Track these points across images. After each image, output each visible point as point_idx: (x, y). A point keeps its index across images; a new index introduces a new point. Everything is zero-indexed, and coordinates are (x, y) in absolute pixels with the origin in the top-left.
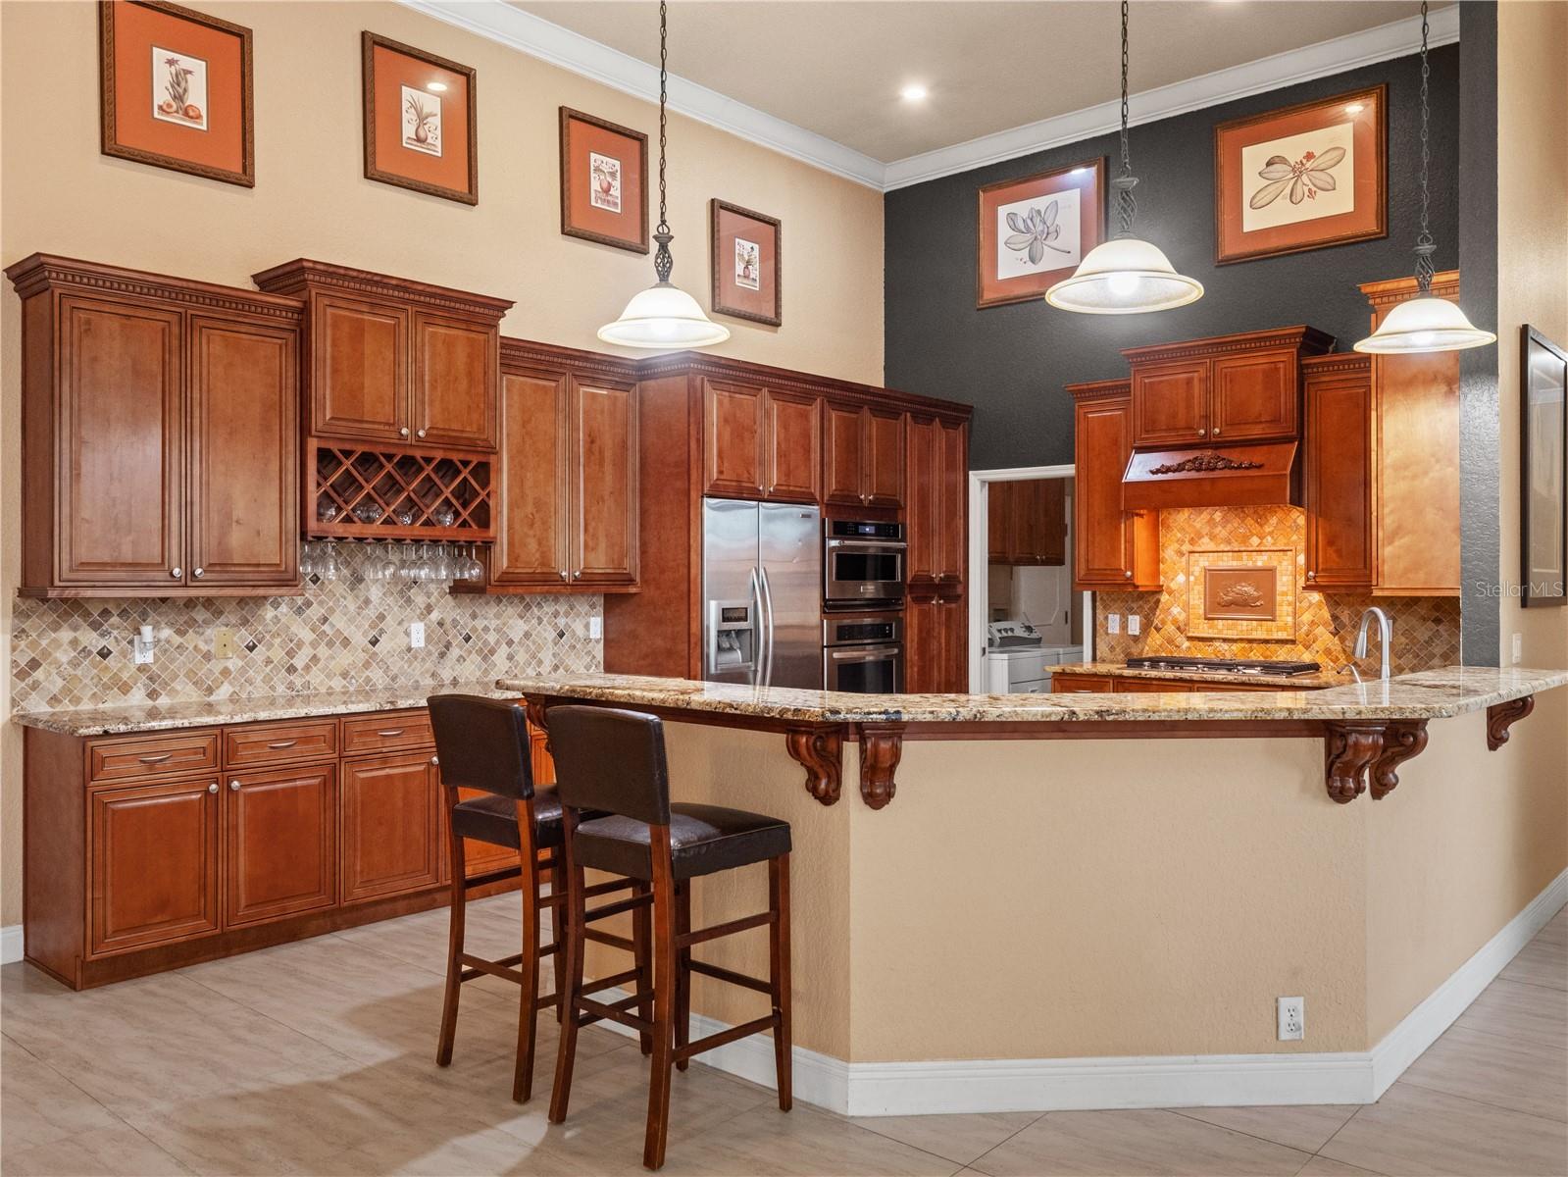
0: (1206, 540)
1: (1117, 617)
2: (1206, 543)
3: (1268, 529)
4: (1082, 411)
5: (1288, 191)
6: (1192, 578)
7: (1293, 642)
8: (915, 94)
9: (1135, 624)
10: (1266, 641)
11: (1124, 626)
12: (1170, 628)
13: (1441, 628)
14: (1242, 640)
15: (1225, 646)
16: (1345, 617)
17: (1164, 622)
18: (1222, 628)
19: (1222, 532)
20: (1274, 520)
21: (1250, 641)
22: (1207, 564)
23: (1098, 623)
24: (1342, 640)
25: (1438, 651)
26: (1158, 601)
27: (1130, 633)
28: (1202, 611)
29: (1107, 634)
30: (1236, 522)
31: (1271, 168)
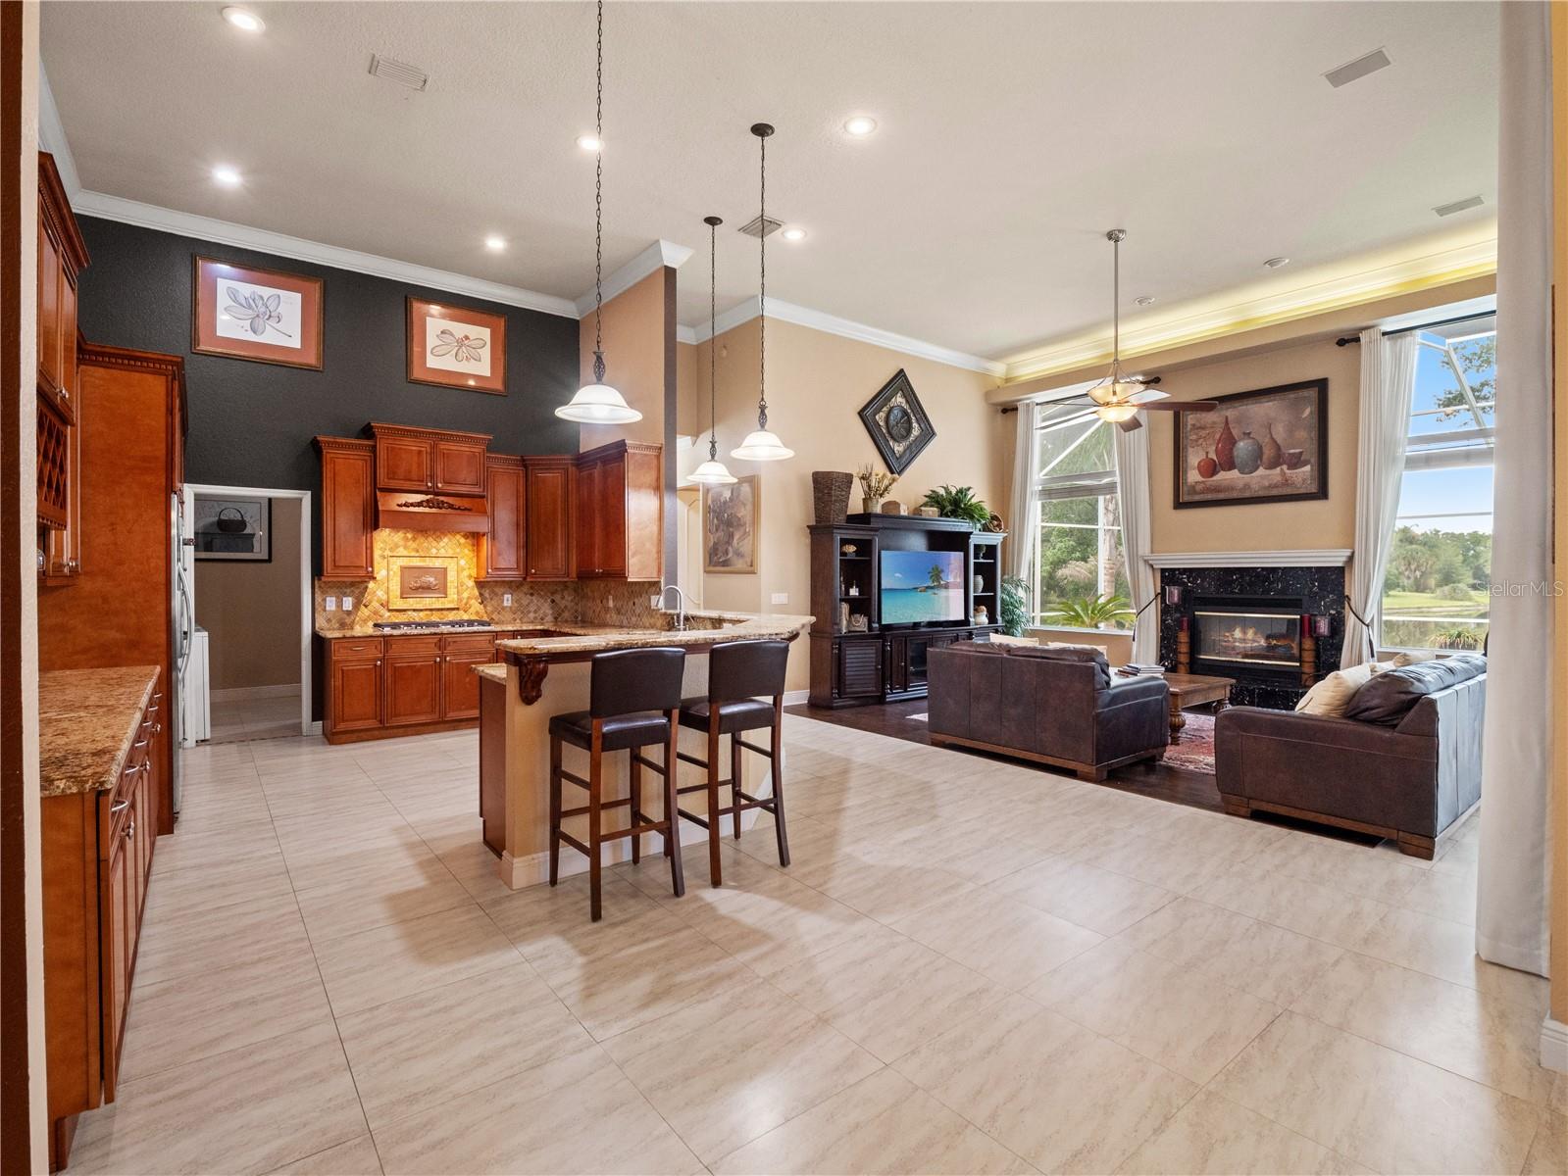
0: (401, 549)
1: (334, 599)
2: (401, 551)
3: (442, 544)
4: (328, 455)
5: (454, 352)
6: (391, 573)
7: (458, 609)
8: (227, 177)
9: (348, 603)
10: (442, 609)
11: (340, 604)
12: (375, 604)
13: (534, 598)
14: (426, 610)
15: (415, 614)
16: (487, 595)
17: (370, 602)
18: (412, 603)
19: (412, 545)
20: (446, 540)
21: (431, 610)
22: (402, 564)
23: (316, 603)
24: (485, 607)
25: (532, 609)
26: (367, 587)
27: (344, 609)
28: (399, 593)
29: (325, 610)
30: (421, 539)
31: (443, 335)
